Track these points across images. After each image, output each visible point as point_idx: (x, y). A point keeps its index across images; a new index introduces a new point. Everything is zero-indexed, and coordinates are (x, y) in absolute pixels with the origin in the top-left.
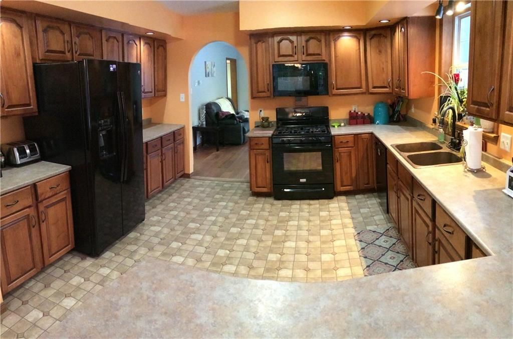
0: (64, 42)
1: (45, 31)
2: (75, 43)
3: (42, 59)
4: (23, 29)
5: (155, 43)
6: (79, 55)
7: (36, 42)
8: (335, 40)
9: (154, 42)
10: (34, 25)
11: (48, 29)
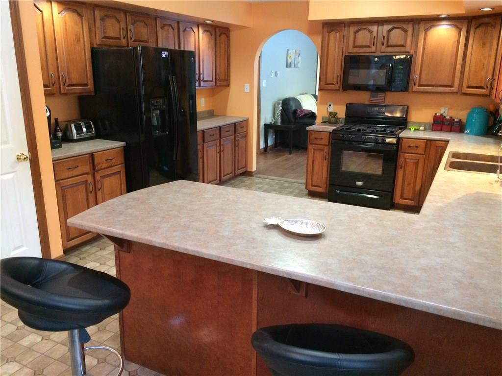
0: (120, 29)
1: (102, 19)
2: (130, 30)
3: (99, 45)
4: (83, 18)
5: (217, 31)
6: (134, 41)
7: (94, 29)
8: (426, 30)
9: (215, 30)
10: (93, 14)
11: (105, 18)
